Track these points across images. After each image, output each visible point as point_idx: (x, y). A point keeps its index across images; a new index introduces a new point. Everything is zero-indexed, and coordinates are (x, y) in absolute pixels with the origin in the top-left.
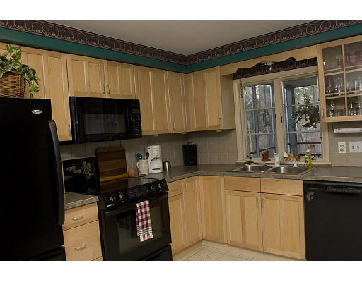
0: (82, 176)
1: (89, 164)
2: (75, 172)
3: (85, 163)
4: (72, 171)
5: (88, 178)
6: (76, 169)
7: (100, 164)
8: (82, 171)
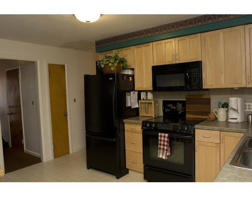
0: (176, 111)
1: (181, 104)
2: (172, 108)
3: (178, 103)
4: (170, 107)
5: (180, 113)
6: (173, 106)
7: (187, 105)
8: (176, 108)
